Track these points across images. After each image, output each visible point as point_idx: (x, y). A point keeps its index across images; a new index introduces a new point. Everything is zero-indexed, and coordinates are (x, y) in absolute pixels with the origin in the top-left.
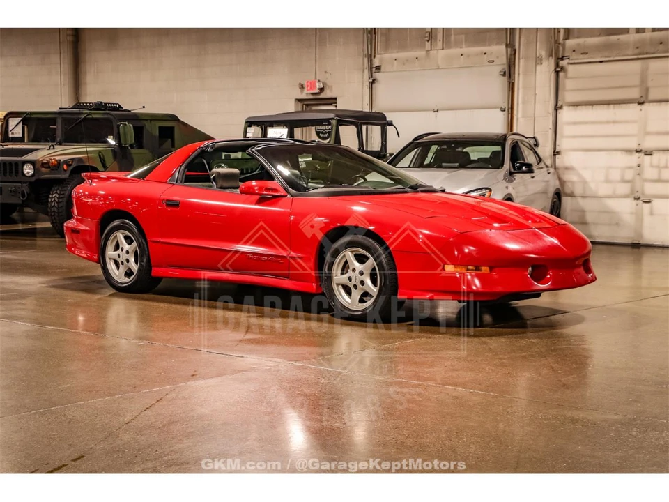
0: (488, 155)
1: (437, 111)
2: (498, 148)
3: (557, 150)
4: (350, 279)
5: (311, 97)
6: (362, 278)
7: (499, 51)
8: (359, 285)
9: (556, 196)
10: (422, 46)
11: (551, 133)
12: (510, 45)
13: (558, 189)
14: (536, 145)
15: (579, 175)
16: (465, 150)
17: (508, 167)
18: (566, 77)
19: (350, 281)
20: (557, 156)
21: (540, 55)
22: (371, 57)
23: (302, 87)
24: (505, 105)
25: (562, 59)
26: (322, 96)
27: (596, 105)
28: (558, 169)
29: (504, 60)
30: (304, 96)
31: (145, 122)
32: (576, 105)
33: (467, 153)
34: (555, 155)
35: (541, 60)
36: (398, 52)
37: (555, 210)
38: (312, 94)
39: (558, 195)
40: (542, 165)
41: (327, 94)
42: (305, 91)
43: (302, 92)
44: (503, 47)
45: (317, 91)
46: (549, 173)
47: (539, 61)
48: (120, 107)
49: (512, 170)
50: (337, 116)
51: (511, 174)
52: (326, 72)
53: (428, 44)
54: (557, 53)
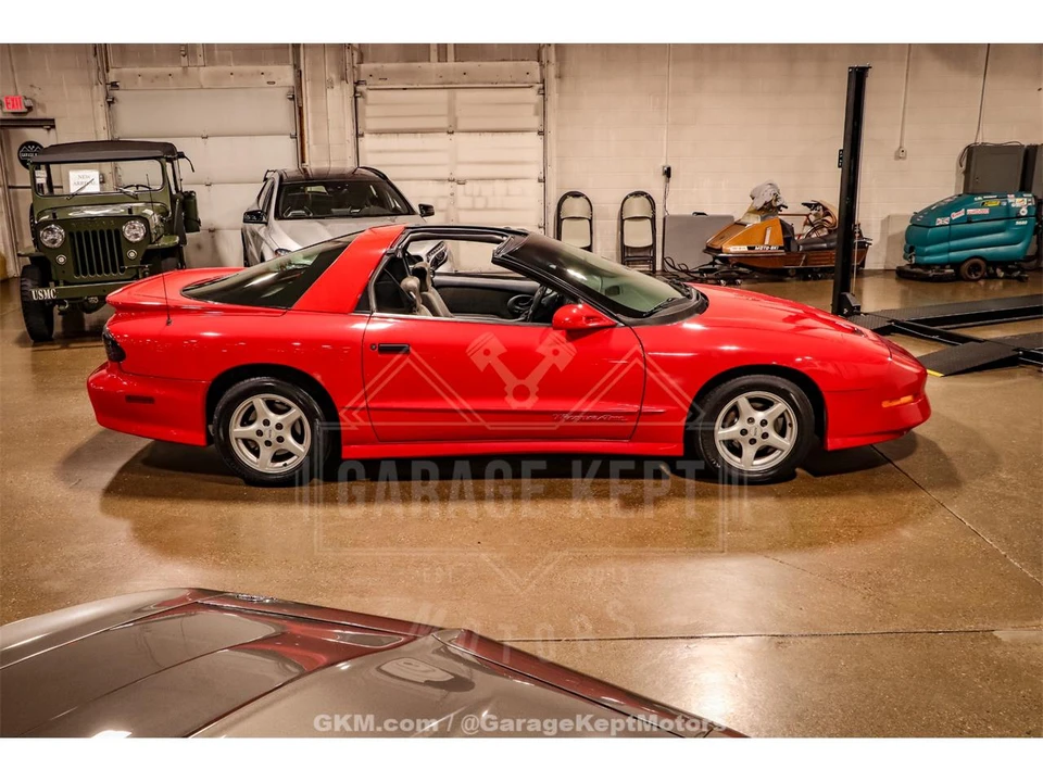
1: (207, 137)
5: (14, 117)
7: (288, 71)
10: (177, 62)
12: (297, 66)
21: (331, 78)
22: (103, 70)
24: (294, 131)
25: (359, 84)
26: (30, 116)
29: (292, 81)
30: (1, 116)
32: (379, 132)
35: (332, 83)
38: (16, 113)
41: (38, 114)
42: (4, 110)
44: (291, 68)
45: (23, 110)
47: (329, 84)
52: (34, 87)
53: (184, 60)
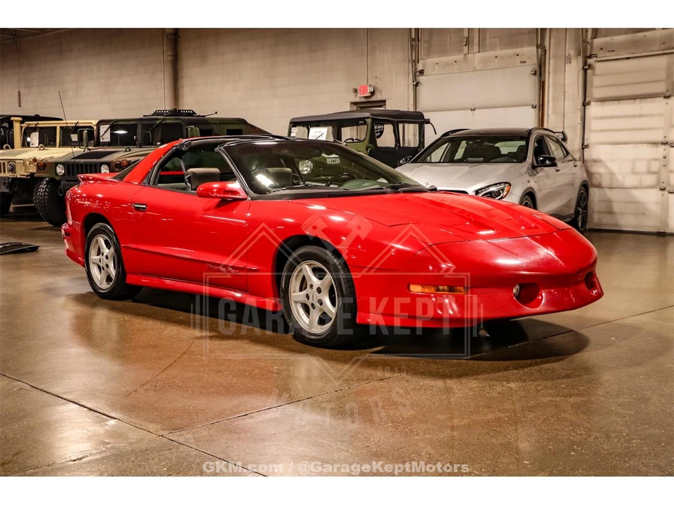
0: (515, 150)
1: (474, 109)
2: (523, 143)
3: (585, 144)
4: (308, 297)
5: (364, 100)
6: (320, 296)
7: (530, 51)
8: (317, 305)
9: (583, 188)
10: (461, 51)
11: (579, 127)
12: (541, 46)
13: (585, 181)
14: (565, 139)
15: (606, 167)
16: (496, 145)
17: (531, 161)
18: (594, 74)
19: (308, 299)
20: (585, 150)
21: (570, 55)
22: (415, 62)
23: (356, 91)
24: (536, 103)
25: (590, 57)
26: (373, 99)
27: (623, 100)
28: (586, 161)
29: (535, 60)
30: (358, 100)
31: (214, 126)
32: (603, 100)
33: (498, 148)
34: (583, 149)
35: (570, 59)
36: (439, 57)
37: (583, 200)
38: (365, 97)
39: (585, 187)
40: (569, 158)
41: (377, 97)
42: (359, 95)
43: (356, 96)
44: (535, 48)
45: (368, 95)
46: (575, 166)
47: (568, 60)
48: (194, 113)
49: (536, 164)
50: (373, 115)
51: (534, 167)
52: (376, 77)
53: (466, 48)
54: (585, 52)
